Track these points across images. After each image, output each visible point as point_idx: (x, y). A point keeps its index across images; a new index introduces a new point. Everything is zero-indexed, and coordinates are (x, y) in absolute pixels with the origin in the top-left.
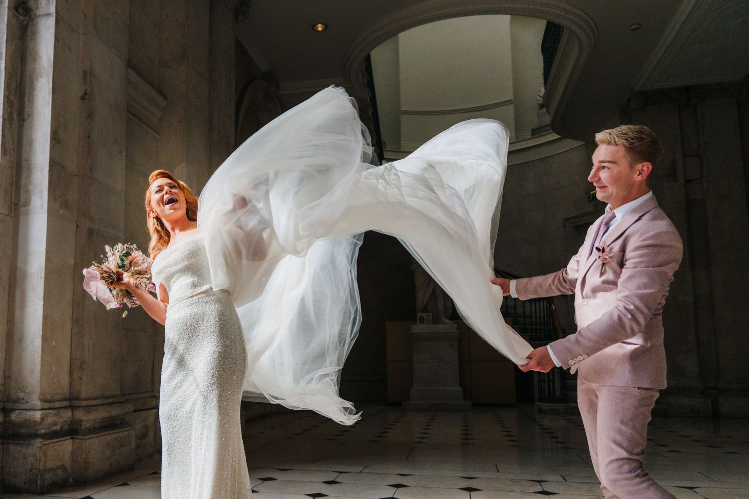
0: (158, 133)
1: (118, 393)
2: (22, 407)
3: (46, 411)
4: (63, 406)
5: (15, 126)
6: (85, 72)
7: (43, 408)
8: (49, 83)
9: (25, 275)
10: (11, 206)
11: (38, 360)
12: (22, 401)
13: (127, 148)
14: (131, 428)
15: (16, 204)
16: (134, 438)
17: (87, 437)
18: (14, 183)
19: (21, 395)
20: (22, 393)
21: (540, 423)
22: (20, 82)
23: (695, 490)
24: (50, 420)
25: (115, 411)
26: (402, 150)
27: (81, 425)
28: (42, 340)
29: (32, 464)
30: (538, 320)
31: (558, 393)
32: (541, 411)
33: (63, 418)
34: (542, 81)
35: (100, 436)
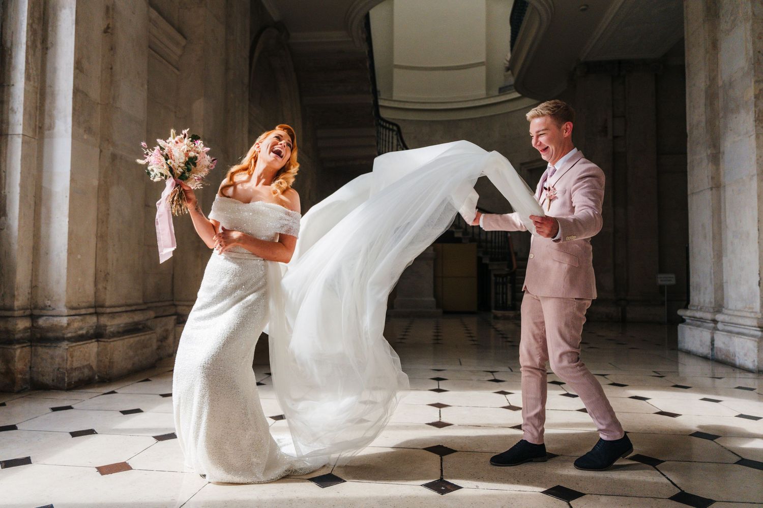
0: (178, 69)
1: (141, 301)
2: (50, 313)
3: (73, 318)
4: (88, 312)
5: (39, 54)
6: (108, 8)
7: (70, 314)
8: (72, 14)
9: (50, 194)
10: (36, 128)
11: (64, 272)
12: (48, 308)
13: (148, 82)
14: (152, 332)
15: (40, 128)
16: (155, 341)
17: (111, 340)
18: (38, 108)
19: (48, 303)
20: (49, 302)
21: (495, 327)
22: (43, 12)
23: (606, 376)
24: (76, 325)
25: (138, 317)
26: (394, 98)
27: (106, 330)
28: (68, 254)
29: (59, 364)
30: (497, 245)
31: (509, 302)
32: (496, 317)
33: (88, 322)
34: (509, 48)
35: (123, 339)
